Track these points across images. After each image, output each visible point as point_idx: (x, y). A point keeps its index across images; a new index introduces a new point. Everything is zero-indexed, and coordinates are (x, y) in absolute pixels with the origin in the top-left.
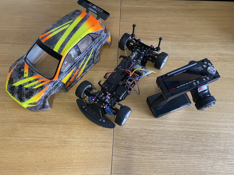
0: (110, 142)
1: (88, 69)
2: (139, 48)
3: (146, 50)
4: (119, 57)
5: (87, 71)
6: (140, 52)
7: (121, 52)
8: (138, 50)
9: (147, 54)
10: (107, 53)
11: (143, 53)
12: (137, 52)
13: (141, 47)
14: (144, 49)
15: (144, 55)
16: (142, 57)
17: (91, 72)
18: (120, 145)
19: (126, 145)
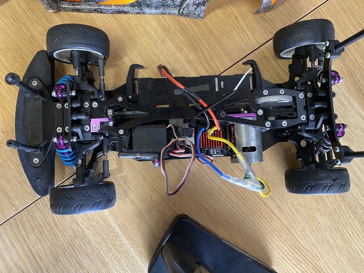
0: (14, 205)
1: (153, 11)
2: (309, 95)
3: (317, 121)
4: (250, 58)
5: (147, 10)
6: (300, 107)
7: (267, 53)
8: (301, 95)
9: (308, 131)
10: (237, 19)
11: (303, 118)
12: (294, 98)
13: (316, 99)
14: (318, 112)
15: (300, 125)
16: (285, 123)
17: (154, 23)
18: (24, 233)
19: (34, 247)
